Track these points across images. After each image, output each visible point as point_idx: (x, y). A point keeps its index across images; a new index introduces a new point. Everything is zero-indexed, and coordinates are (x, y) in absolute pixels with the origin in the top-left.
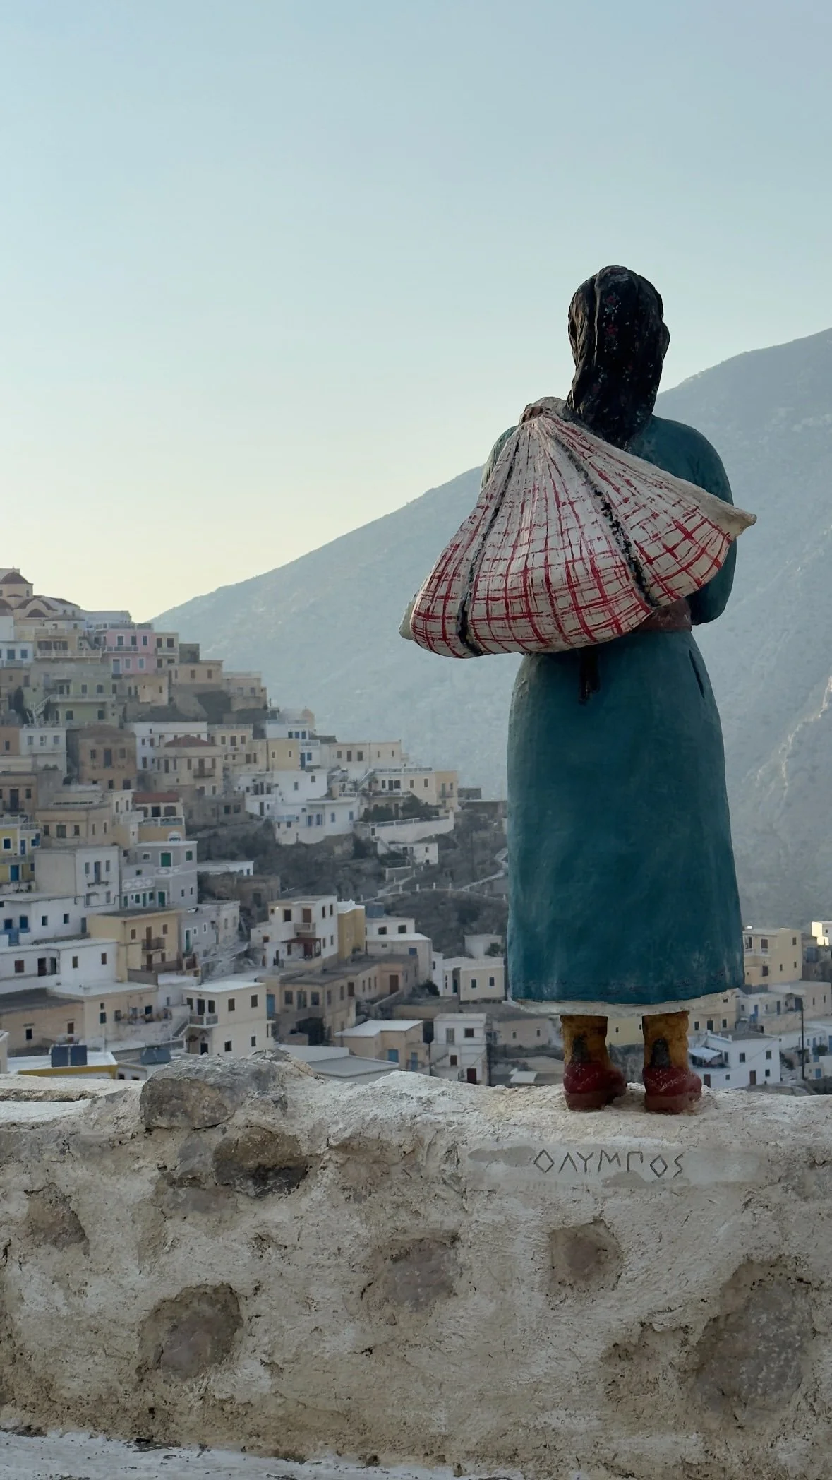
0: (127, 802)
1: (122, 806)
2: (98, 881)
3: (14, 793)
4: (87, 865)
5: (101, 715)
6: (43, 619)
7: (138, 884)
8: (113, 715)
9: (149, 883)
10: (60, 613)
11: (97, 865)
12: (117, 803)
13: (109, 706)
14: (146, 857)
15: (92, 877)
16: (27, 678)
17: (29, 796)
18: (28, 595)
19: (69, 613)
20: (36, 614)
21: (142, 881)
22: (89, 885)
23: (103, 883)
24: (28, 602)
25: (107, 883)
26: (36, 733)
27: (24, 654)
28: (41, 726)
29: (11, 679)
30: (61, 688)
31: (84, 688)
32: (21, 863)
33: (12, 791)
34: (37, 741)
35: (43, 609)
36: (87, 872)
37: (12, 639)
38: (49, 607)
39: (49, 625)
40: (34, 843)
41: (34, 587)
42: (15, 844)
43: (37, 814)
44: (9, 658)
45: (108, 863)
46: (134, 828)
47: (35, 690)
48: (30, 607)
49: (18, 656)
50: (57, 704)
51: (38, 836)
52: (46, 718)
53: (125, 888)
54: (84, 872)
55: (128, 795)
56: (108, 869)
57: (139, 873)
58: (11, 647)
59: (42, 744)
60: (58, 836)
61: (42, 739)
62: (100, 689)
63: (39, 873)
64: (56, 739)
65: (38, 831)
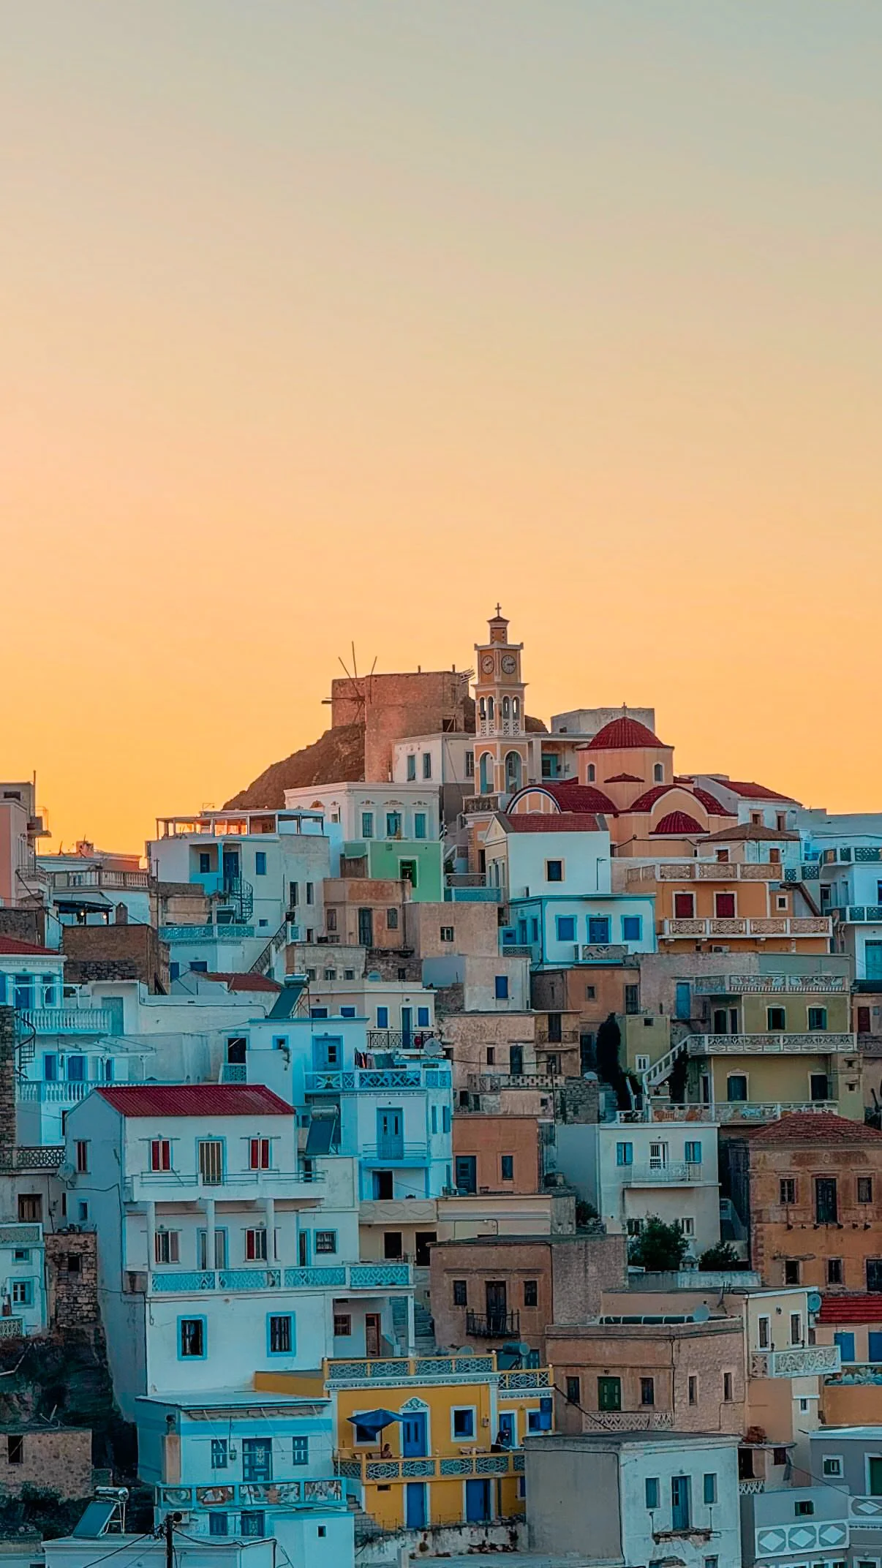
0: (795, 1318)
1: (780, 1332)
2: (683, 1527)
3: (495, 1290)
4: (651, 1484)
5: (821, 1088)
6: (693, 837)
7: (802, 1538)
8: (851, 1087)
9: (832, 1535)
10: (744, 818)
11: (680, 1483)
12: (763, 1322)
13: (840, 1063)
14: (829, 1467)
15: (664, 1517)
16: (632, 993)
17: (531, 1300)
18: (658, 777)
19: (769, 821)
20: (677, 824)
21: (811, 1530)
22: (656, 1537)
23: (697, 1533)
24: (659, 791)
25: (707, 1535)
26: (640, 1137)
27: (632, 928)
28: (660, 1117)
29: (591, 992)
30: (720, 1017)
31: (777, 1019)
32: (494, 1475)
33: (489, 1284)
34: (641, 1157)
35: (695, 809)
36: (652, 1502)
37: (606, 890)
38: (713, 806)
39: (708, 855)
40: (533, 1421)
41: (676, 755)
42: (484, 1423)
43: (550, 1345)
44: (592, 939)
45: (709, 1478)
46: (806, 1388)
47: (648, 1022)
48: (662, 808)
49: (616, 936)
50: (703, 1059)
51: (546, 1405)
52: (677, 1096)
53: (763, 1550)
54: (643, 1500)
55: (798, 1302)
56: (710, 1497)
57: (804, 1508)
58: (597, 911)
59: (654, 1164)
60: (602, 1407)
61: (655, 1150)
62: (817, 1019)
63: (536, 1504)
64: (692, 1149)
65: (548, 1392)
